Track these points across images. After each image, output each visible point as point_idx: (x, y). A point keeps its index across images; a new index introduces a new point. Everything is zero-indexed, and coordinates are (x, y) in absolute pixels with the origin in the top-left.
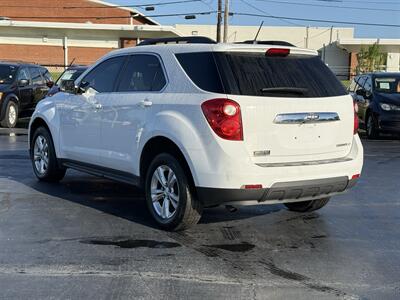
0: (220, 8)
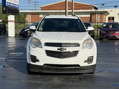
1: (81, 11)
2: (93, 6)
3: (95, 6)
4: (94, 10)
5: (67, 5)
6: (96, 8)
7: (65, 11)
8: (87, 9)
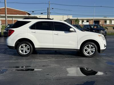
0: (48, 12)
1: (18, 15)
2: (27, 13)
3: (28, 12)
4: (27, 15)
5: (6, 10)
6: (29, 14)
7: (5, 15)
8: (22, 14)
